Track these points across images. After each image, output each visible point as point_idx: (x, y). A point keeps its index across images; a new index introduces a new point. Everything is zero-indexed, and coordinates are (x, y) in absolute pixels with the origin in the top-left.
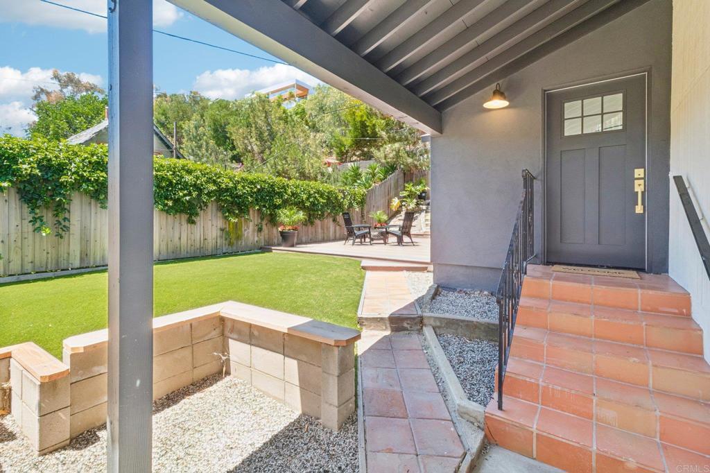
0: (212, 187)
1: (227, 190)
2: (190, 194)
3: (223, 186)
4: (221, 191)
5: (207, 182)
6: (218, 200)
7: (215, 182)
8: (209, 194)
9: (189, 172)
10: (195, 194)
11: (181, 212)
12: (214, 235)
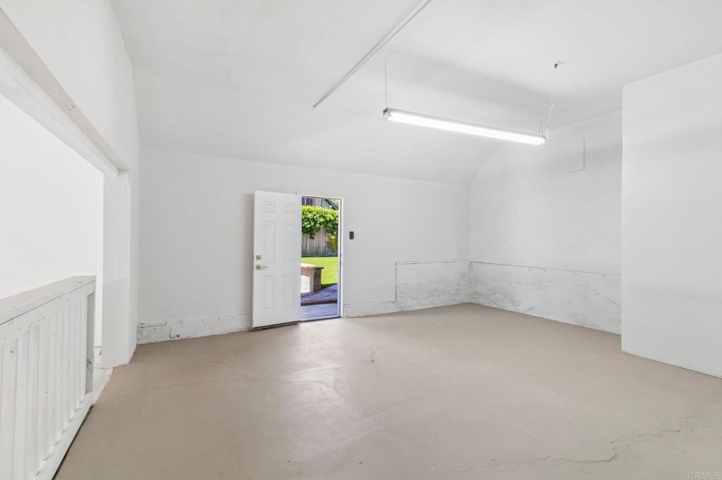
0: (322, 220)
1: (330, 221)
2: (310, 224)
3: (328, 219)
4: (327, 222)
5: (320, 217)
6: (325, 226)
7: (324, 217)
8: (320, 224)
9: (310, 212)
10: (312, 224)
11: (307, 233)
12: (324, 246)
